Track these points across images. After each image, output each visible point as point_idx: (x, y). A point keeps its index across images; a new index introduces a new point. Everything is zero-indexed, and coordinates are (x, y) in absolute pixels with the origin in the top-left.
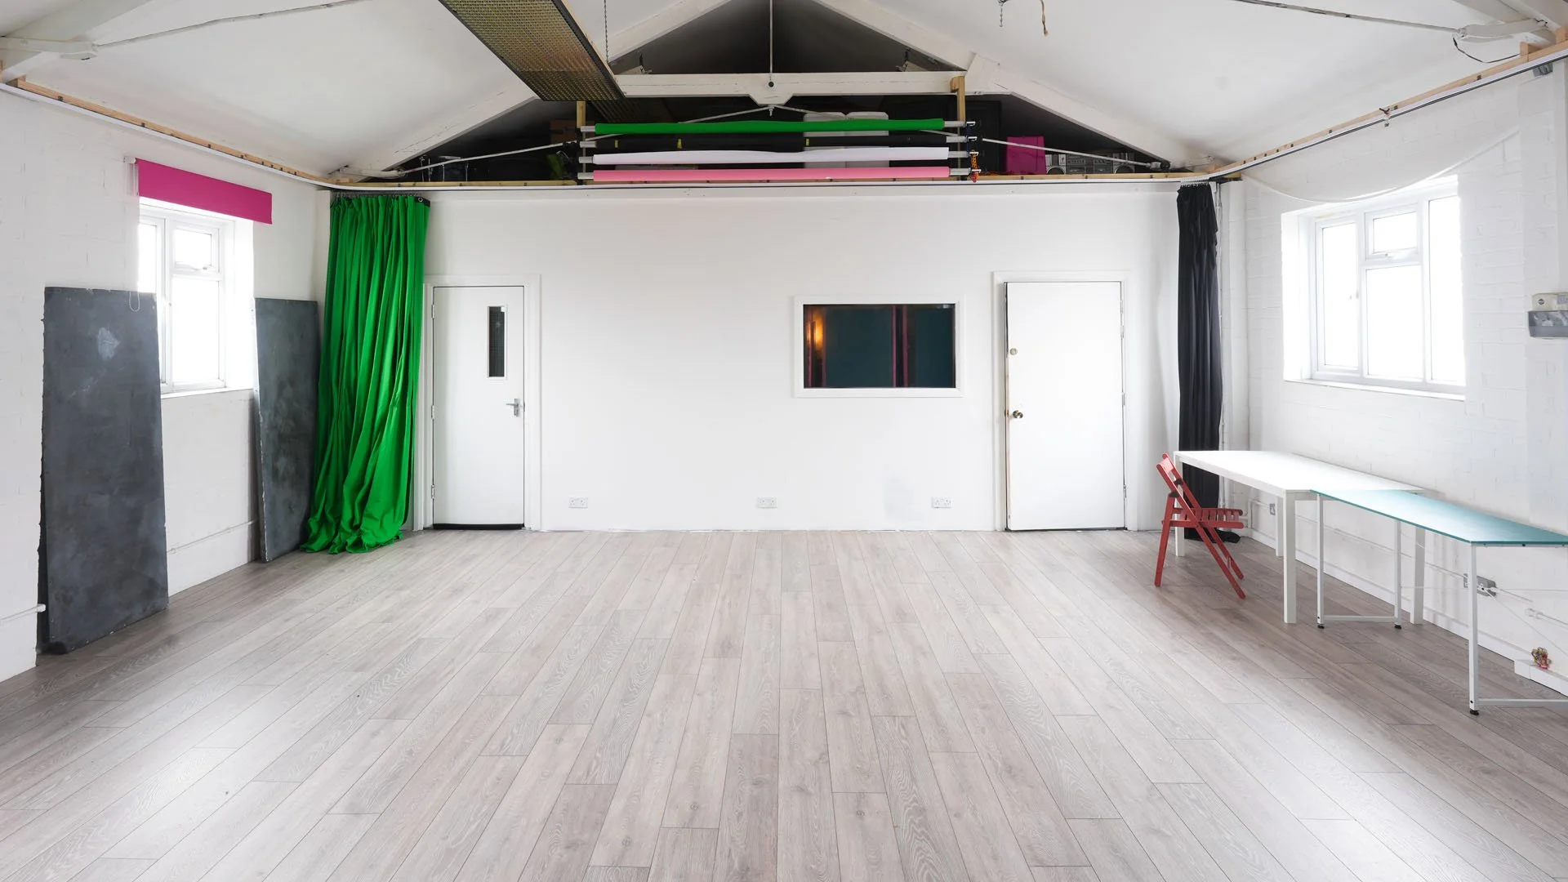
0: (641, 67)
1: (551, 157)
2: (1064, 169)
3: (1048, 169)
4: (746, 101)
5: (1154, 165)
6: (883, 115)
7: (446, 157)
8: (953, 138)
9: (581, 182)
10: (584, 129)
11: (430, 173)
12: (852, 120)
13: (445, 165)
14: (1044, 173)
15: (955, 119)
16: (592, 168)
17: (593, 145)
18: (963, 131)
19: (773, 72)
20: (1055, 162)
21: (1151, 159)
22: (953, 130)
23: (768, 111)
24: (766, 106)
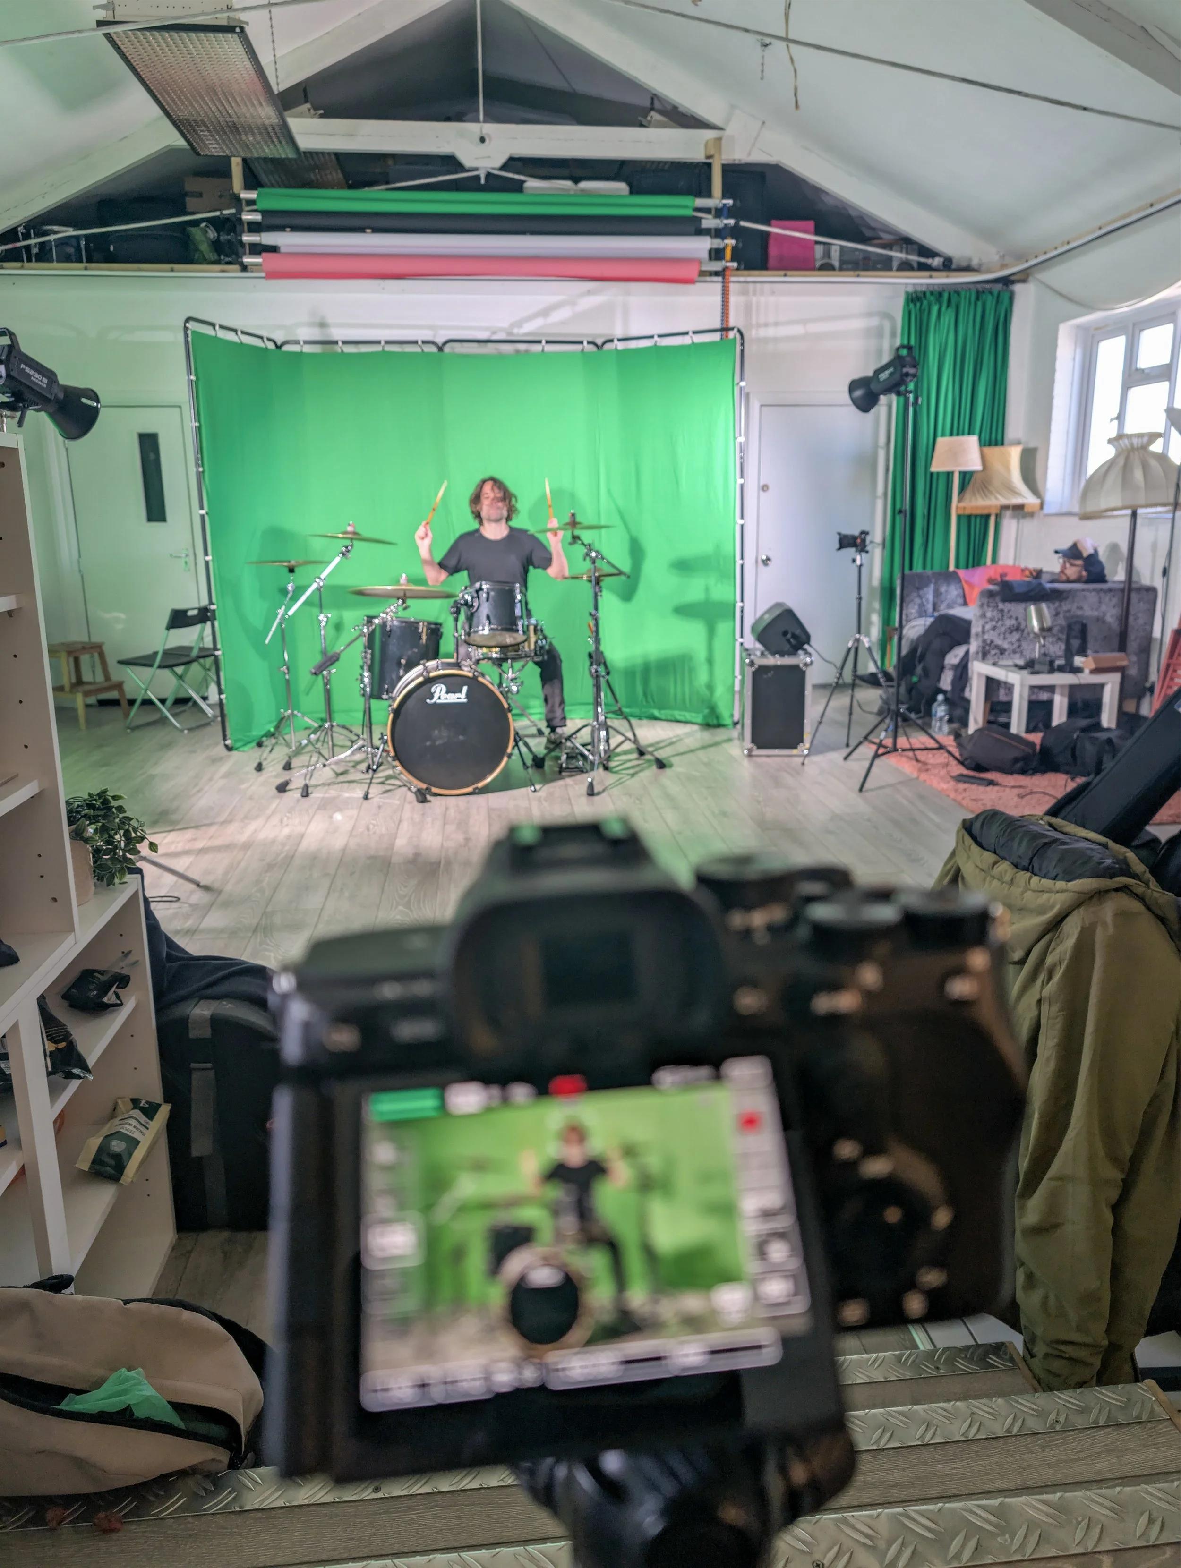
0: (308, 105)
1: (193, 230)
2: (836, 264)
3: (818, 264)
4: (450, 162)
5: (936, 262)
6: (621, 187)
7: (56, 228)
8: (709, 222)
9: (244, 268)
10: (245, 195)
11: (35, 251)
12: (584, 191)
13: (55, 240)
14: (813, 269)
15: (709, 195)
16: (257, 249)
17: (258, 217)
18: (718, 213)
19: (485, 121)
20: (827, 254)
21: (932, 254)
22: (708, 211)
23: (478, 178)
24: (476, 169)
